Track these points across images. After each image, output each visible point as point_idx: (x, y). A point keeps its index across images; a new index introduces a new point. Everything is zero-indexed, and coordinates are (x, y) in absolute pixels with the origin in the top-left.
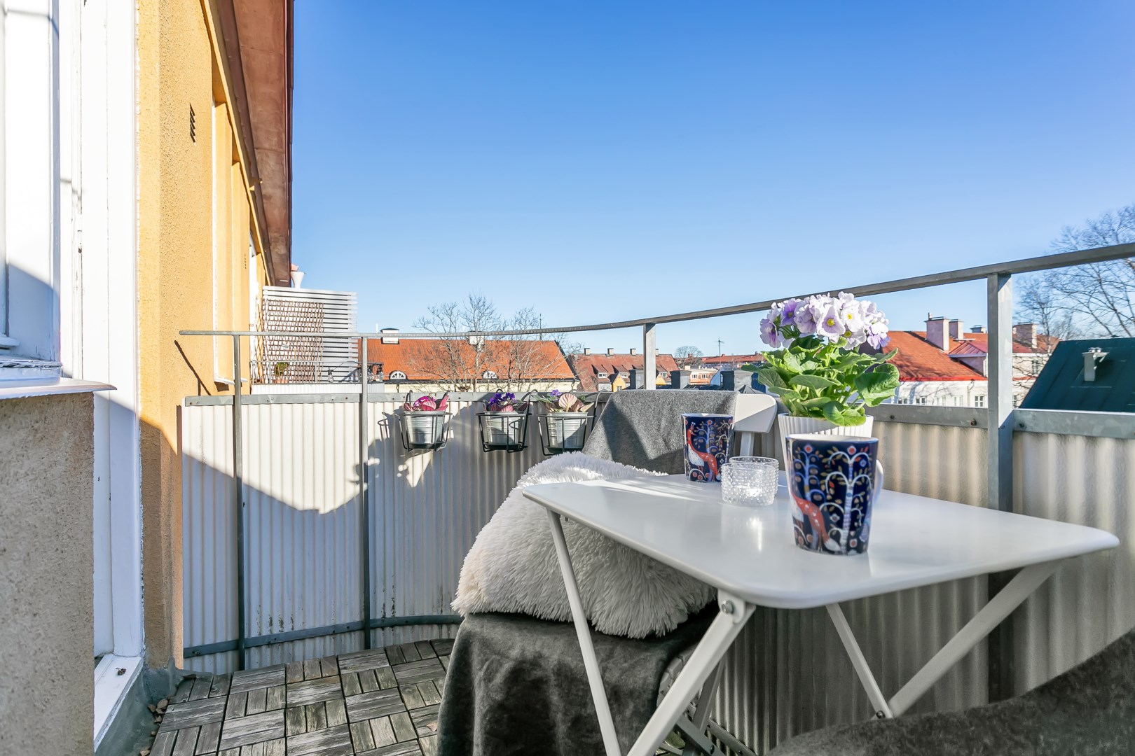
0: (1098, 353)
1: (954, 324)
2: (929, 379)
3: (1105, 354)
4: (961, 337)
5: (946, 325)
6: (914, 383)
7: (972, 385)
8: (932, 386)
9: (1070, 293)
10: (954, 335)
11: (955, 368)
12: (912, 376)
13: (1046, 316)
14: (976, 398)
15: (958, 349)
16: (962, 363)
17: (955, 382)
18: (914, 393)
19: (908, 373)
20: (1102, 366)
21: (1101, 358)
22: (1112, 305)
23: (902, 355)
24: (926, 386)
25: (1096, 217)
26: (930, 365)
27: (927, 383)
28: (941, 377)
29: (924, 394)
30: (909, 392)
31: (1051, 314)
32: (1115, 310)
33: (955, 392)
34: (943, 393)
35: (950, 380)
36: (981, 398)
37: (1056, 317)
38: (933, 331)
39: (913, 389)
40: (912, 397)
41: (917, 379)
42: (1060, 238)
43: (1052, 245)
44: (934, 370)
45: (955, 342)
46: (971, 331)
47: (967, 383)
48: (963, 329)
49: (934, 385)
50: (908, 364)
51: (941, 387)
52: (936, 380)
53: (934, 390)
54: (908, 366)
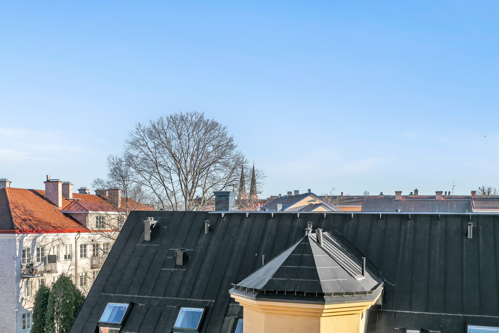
0: (152, 221)
1: (66, 185)
2: (47, 232)
3: (156, 222)
4: (71, 196)
5: (60, 185)
6: (35, 235)
7: (78, 236)
8: (49, 237)
9: (139, 172)
10: (65, 195)
11: (66, 222)
12: (33, 229)
13: (125, 186)
14: (81, 246)
15: (69, 207)
16: (72, 218)
17: (66, 234)
18: (35, 243)
19: (30, 226)
20: (155, 230)
21: (153, 225)
22: (163, 182)
23: (26, 211)
24: (44, 237)
25: (155, 120)
26: (47, 219)
27: (45, 234)
28: (57, 229)
29: (43, 244)
30: (30, 243)
31: (129, 185)
32: (165, 186)
33: (67, 242)
34: (57, 243)
35: (62, 232)
36: (85, 246)
37: (132, 186)
38: (50, 191)
39: (34, 240)
40: (33, 247)
41: (37, 232)
42: (135, 130)
43: (130, 135)
44: (50, 224)
45: (66, 201)
46: (78, 192)
47: (74, 234)
48: (73, 190)
49: (51, 236)
50: (31, 218)
51: (56, 238)
52: (52, 232)
53: (51, 241)
54: (30, 220)
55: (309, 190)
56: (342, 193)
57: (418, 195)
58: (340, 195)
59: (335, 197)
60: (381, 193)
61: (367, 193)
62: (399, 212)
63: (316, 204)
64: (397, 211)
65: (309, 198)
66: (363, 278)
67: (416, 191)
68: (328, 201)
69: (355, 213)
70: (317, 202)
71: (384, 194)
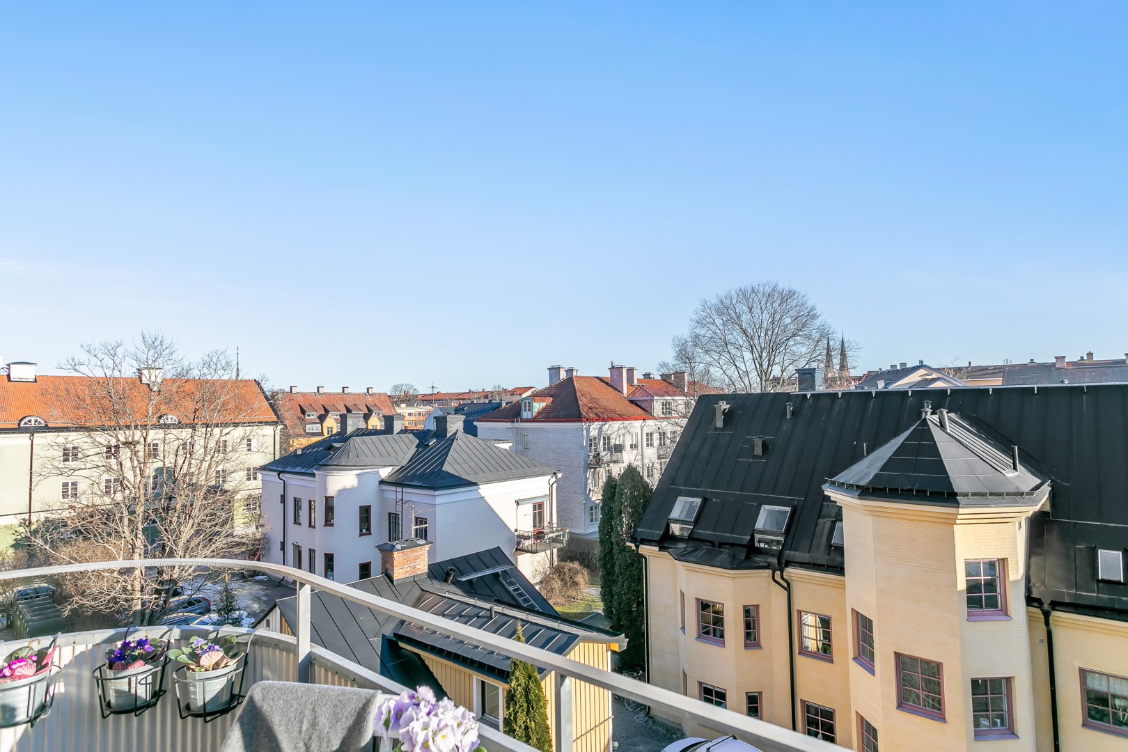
0: (724, 406)
1: (630, 371)
2: (613, 420)
3: (728, 406)
4: (636, 382)
5: (625, 371)
6: (601, 423)
7: (643, 424)
8: (615, 425)
9: (707, 352)
10: (630, 380)
11: (631, 409)
12: (600, 417)
13: (692, 369)
14: (647, 434)
15: (633, 393)
16: (637, 405)
17: (632, 422)
18: (601, 431)
19: (596, 414)
20: (728, 416)
21: (725, 409)
22: (734, 362)
23: (592, 399)
24: (610, 425)
25: (722, 294)
26: (613, 407)
27: (611, 423)
28: (622, 418)
29: (609, 432)
30: (597, 432)
31: (696, 367)
32: (736, 366)
33: (632, 431)
34: (622, 431)
35: (628, 420)
36: (651, 434)
37: (700, 368)
38: (615, 377)
39: (601, 428)
40: (600, 436)
41: (603, 420)
42: (700, 308)
44: (616, 411)
45: (631, 387)
46: (643, 377)
47: (640, 422)
48: (638, 375)
49: (616, 425)
50: (597, 406)
51: (622, 426)
52: (618, 420)
53: (616, 429)
54: (596, 408)
55: (921, 362)
56: (970, 363)
57: (1094, 359)
58: (968, 365)
59: (960, 369)
60: (1032, 360)
61: (1009, 361)
62: (1067, 383)
63: (932, 379)
64: (1062, 382)
65: (922, 372)
66: (1016, 474)
67: (1090, 355)
68: (948, 373)
69: (994, 387)
70: (934, 376)
71: (1037, 361)
